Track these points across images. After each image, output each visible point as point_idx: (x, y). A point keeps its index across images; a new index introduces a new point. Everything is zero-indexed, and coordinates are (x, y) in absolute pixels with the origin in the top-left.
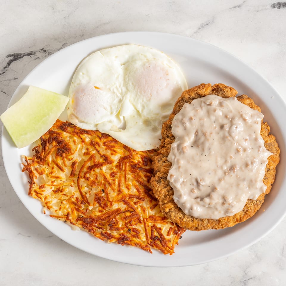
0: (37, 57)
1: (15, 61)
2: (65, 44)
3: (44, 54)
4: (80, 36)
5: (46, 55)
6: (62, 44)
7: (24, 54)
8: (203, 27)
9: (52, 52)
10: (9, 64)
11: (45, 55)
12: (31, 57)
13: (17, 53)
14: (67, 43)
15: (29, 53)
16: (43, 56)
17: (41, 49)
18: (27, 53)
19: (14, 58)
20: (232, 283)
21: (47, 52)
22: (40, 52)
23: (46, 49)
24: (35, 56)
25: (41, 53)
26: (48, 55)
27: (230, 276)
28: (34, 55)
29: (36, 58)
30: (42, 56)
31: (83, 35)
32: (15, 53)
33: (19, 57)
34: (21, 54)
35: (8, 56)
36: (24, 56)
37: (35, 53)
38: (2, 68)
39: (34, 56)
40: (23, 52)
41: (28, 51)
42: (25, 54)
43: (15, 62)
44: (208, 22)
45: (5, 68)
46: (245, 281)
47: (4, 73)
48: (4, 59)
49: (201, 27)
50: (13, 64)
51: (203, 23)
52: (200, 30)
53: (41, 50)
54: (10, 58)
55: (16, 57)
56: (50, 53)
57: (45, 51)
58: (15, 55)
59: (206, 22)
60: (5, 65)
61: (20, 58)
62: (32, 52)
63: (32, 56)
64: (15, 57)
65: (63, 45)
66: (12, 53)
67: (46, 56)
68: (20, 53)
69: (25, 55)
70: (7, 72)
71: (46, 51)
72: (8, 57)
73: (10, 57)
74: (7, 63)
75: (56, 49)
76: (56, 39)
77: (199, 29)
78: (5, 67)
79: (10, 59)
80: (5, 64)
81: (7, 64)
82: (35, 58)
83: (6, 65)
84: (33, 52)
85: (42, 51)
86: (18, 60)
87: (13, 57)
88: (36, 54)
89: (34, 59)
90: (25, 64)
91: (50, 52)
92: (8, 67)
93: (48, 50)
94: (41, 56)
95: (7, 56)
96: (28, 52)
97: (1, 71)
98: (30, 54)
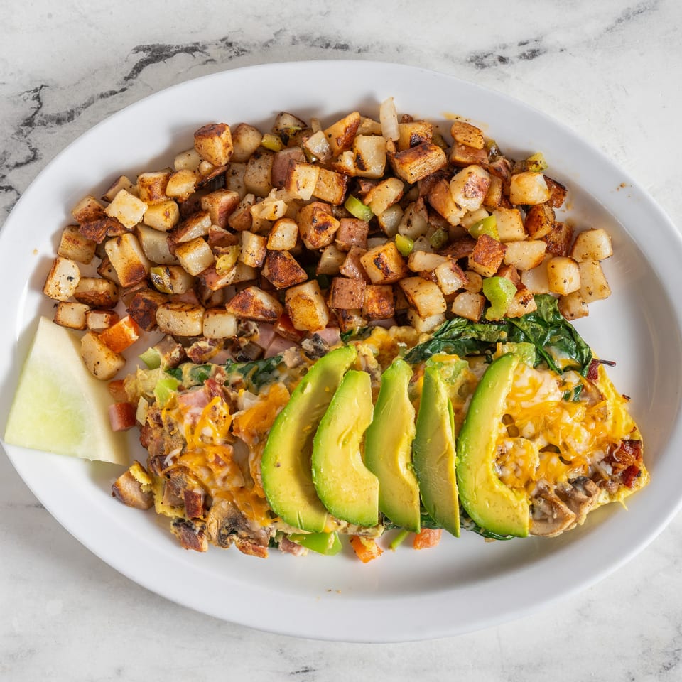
0: (209, 58)
1: (154, 62)
2: (281, 30)
3: (227, 52)
4: (321, 13)
5: (232, 54)
6: (274, 32)
7: (178, 47)
8: (629, 18)
9: (247, 49)
10: (138, 68)
11: (229, 55)
12: (193, 56)
13: (161, 43)
14: (285, 30)
15: (190, 46)
16: (225, 58)
17: (222, 38)
18: (185, 47)
19: (152, 55)
20: (644, 653)
21: (235, 48)
22: (216, 47)
23: (234, 41)
24: (204, 55)
25: (220, 47)
26: (238, 54)
27: (642, 636)
28: (203, 52)
29: (207, 61)
30: (222, 57)
31: (328, 13)
32: (155, 43)
33: (164, 53)
34: (170, 47)
35: (137, 50)
36: (176, 52)
37: (204, 47)
38: (120, 78)
39: (201, 53)
40: (174, 43)
41: (187, 41)
42: (180, 49)
43: (153, 64)
44: (642, 8)
45: (127, 79)
46: (677, 652)
47: (123, 90)
48: (126, 57)
49: (622, 18)
50: (147, 70)
51: (629, 9)
52: (621, 24)
53: (220, 42)
54: (143, 55)
55: (157, 54)
56: (243, 50)
57: (230, 45)
58: (156, 48)
59: (638, 6)
60: (127, 71)
61: (168, 56)
62: (198, 44)
63: (196, 54)
64: (154, 53)
65: (275, 34)
66: (149, 44)
67: (231, 57)
68: (167, 43)
69: (179, 52)
70: (130, 88)
71: (233, 44)
72: (137, 52)
73: (142, 52)
74: (133, 66)
75: (257, 43)
76: (259, 18)
77: (620, 21)
78: (127, 75)
79: (142, 57)
80: (128, 69)
81: (134, 68)
82: (204, 60)
83: (129, 72)
84: (201, 45)
85: (224, 44)
86: (162, 62)
87: (149, 53)
88: (206, 51)
89: (200, 62)
90: (179, 73)
91: (243, 47)
92: (135, 76)
93: (237, 43)
94: (219, 56)
95: (134, 49)
96: (187, 43)
97: (117, 84)
98: (191, 50)
